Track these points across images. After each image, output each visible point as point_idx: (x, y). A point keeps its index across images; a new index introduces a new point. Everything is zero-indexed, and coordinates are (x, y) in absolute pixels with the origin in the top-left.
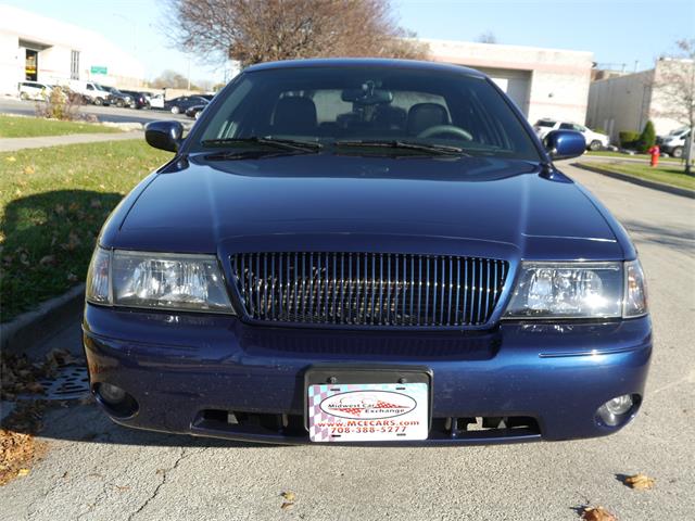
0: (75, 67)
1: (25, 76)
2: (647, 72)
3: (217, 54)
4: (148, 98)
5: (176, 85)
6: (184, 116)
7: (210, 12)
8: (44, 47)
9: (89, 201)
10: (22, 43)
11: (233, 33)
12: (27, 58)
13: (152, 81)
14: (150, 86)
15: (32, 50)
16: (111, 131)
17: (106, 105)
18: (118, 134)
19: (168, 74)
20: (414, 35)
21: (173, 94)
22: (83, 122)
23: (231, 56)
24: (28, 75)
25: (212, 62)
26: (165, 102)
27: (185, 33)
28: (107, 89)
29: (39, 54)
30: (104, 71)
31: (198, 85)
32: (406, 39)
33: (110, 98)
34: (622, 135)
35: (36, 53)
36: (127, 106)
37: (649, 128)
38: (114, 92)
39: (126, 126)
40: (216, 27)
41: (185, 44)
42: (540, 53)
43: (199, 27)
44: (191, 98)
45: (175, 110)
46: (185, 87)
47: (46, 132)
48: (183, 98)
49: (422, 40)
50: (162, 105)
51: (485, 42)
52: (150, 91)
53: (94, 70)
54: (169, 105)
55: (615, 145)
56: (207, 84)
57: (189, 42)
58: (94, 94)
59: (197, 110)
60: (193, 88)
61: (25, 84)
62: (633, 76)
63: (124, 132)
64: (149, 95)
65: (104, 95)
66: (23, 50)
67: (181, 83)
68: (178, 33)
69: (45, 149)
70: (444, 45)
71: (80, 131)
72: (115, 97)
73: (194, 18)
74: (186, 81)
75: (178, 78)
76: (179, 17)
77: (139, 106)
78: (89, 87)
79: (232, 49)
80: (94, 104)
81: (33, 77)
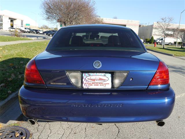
0: (22, 24)
1: (10, 26)
2: (151, 25)
3: (55, 21)
4: (39, 31)
5: (46, 28)
6: (47, 35)
7: (53, 11)
8: (15, 19)
9: (20, 61)
10: (10, 18)
11: (59, 16)
12: (11, 22)
13: (40, 27)
14: (40, 28)
15: (12, 20)
16: (29, 39)
17: (29, 33)
18: (31, 40)
19: (44, 26)
20: (100, 17)
21: (45, 30)
22: (23, 37)
23: (58, 22)
24: (11, 26)
25: (53, 23)
26: (43, 32)
27: (47, 16)
28: (29, 29)
29: (14, 21)
30: (29, 25)
31: (51, 28)
32: (98, 18)
33: (30, 31)
34: (146, 39)
35: (13, 21)
36: (34, 33)
37: (152, 38)
38: (31, 30)
39: (33, 38)
40: (54, 15)
41: (47, 19)
42: (128, 21)
43: (50, 15)
44: (49, 31)
45: (45, 34)
46: (48, 29)
47: (13, 40)
48: (47, 31)
49: (101, 18)
50: (42, 33)
51: (115, 18)
52: (40, 29)
53: (27, 25)
54: (44, 33)
55: (145, 42)
56: (53, 28)
57: (48, 18)
58: (26, 30)
59: (50, 34)
60: (49, 29)
61: (10, 28)
62: (148, 26)
63: (33, 40)
64: (39, 30)
65: (29, 30)
66: (10, 20)
67: (47, 28)
68: (45, 16)
69: (11, 45)
70: (106, 19)
71: (22, 40)
72: (31, 31)
73: (49, 12)
74: (48, 27)
75: (46, 26)
76: (46, 12)
77: (37, 33)
78: (25, 28)
79: (58, 20)
80: (26, 32)
81: (12, 26)
